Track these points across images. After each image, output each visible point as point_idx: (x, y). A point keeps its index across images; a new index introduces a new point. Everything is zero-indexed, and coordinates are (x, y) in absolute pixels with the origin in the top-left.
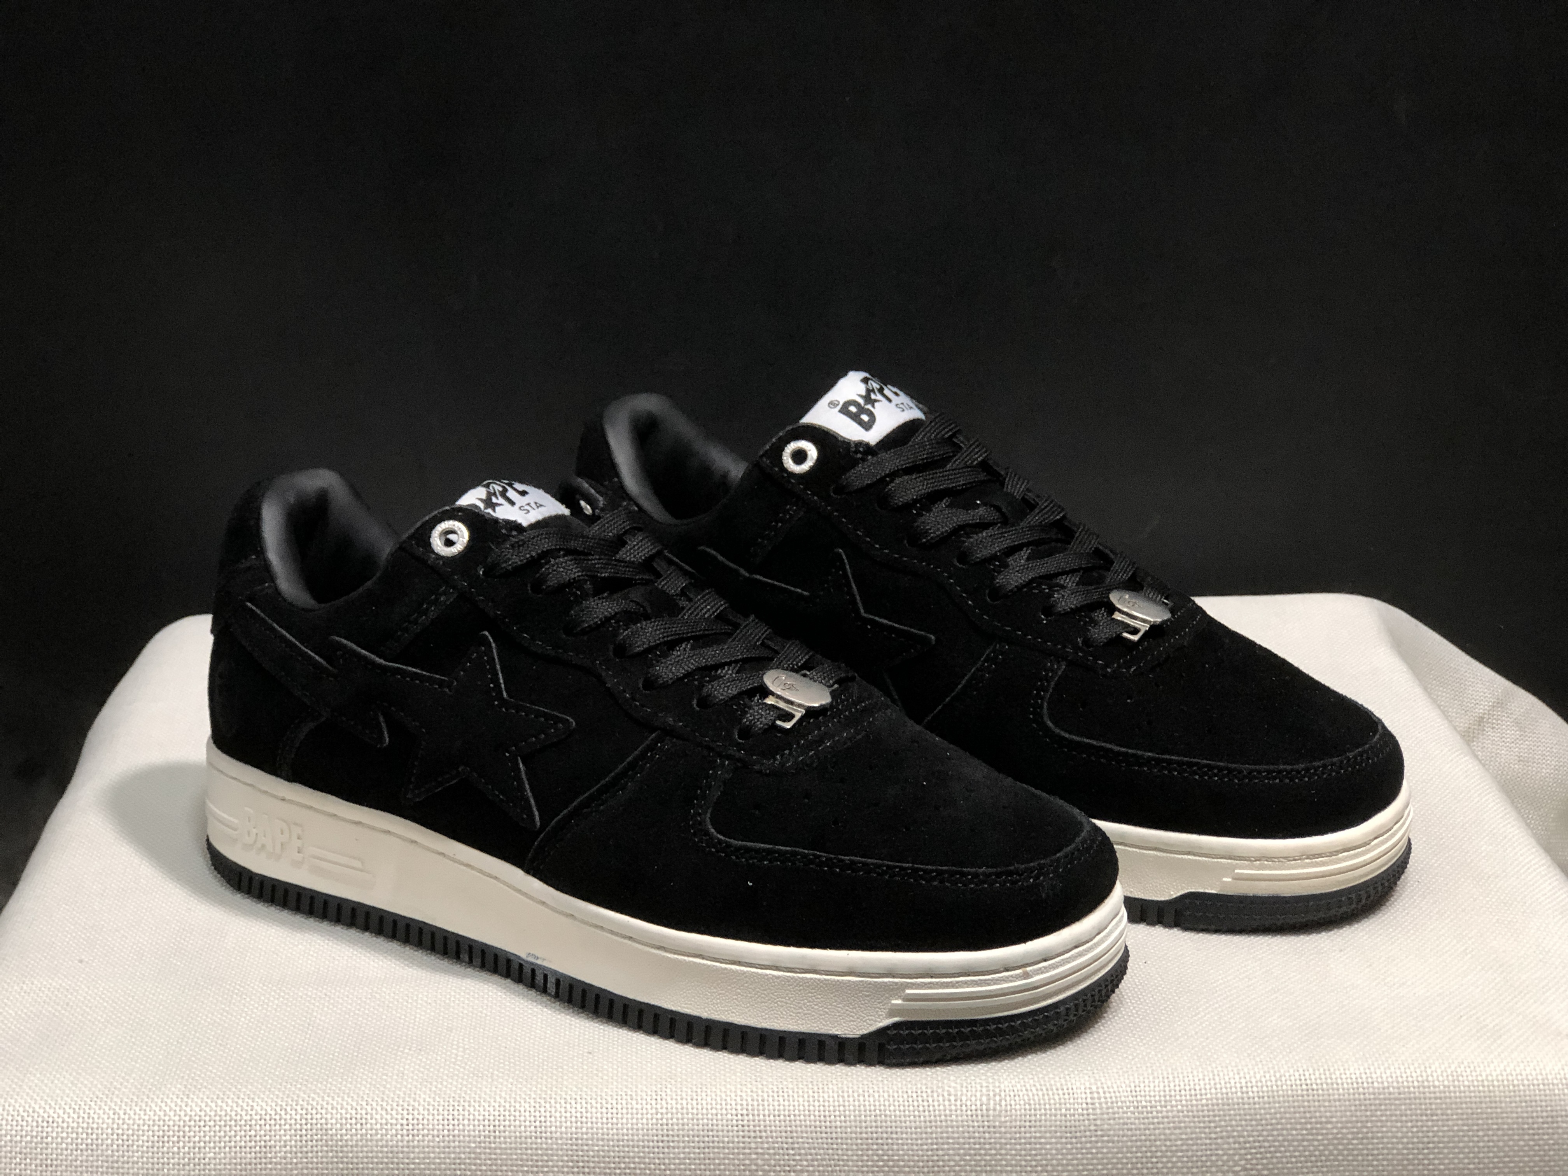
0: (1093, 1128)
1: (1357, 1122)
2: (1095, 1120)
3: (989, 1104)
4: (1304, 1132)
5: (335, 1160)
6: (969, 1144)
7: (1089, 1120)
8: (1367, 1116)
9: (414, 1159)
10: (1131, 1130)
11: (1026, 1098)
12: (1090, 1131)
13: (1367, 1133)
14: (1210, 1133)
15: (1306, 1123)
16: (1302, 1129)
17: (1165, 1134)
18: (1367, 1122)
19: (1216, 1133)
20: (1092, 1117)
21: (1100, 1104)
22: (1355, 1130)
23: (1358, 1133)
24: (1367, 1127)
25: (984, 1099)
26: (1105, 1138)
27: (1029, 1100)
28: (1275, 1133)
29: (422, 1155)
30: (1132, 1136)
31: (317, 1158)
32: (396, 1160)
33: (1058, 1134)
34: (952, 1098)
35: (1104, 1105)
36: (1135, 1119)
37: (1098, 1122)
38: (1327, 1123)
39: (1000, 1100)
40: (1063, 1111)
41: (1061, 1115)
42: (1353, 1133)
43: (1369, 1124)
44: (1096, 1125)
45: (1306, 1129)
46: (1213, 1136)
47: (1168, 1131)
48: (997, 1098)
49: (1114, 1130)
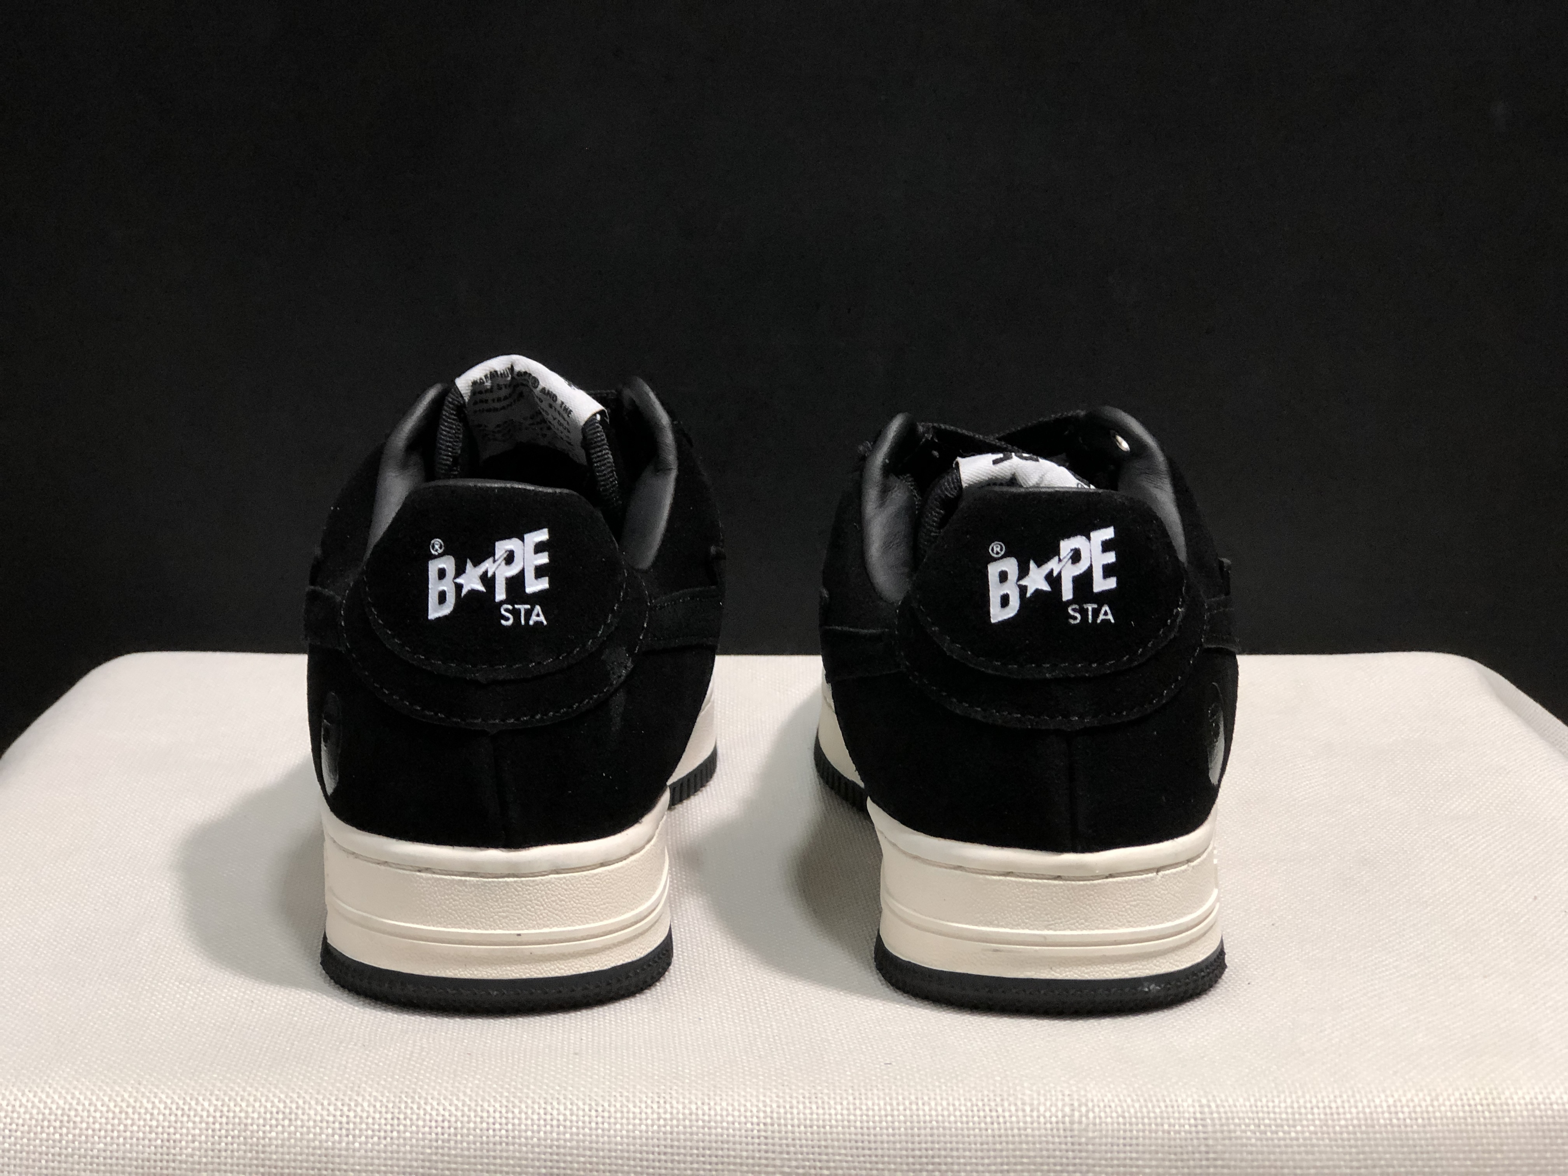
0: (1203, 1149)
1: (1533, 1151)
2: (1206, 1139)
3: (1073, 1115)
4: (1469, 1163)
5: (255, 1162)
6: (1048, 1164)
7: (1198, 1139)
8: (1545, 1145)
9: (353, 1164)
10: (1251, 1153)
11: (1119, 1110)
12: (1200, 1152)
13: (1547, 1165)
14: (1351, 1161)
15: (1470, 1152)
16: (1465, 1159)
17: (1294, 1160)
18: (1546, 1151)
19: (1358, 1160)
20: (1201, 1135)
21: (1212, 1119)
22: (1531, 1161)
23: (1535, 1165)
24: (1546, 1158)
25: (1067, 1110)
26: (1219, 1163)
27: (1124, 1112)
28: (1433, 1163)
29: (363, 1161)
30: (1253, 1161)
31: (232, 1158)
32: (330, 1166)
33: (1160, 1155)
34: (1028, 1109)
35: (1217, 1121)
36: (1257, 1139)
37: (1211, 1142)
38: (1496, 1152)
39: (1087, 1111)
40: (1166, 1127)
41: (1163, 1132)
42: (1528, 1165)
43: (1548, 1155)
44: (1207, 1145)
45: (1471, 1159)
46: (1355, 1164)
47: (1297, 1157)
48: (1084, 1109)
49: (1230, 1153)
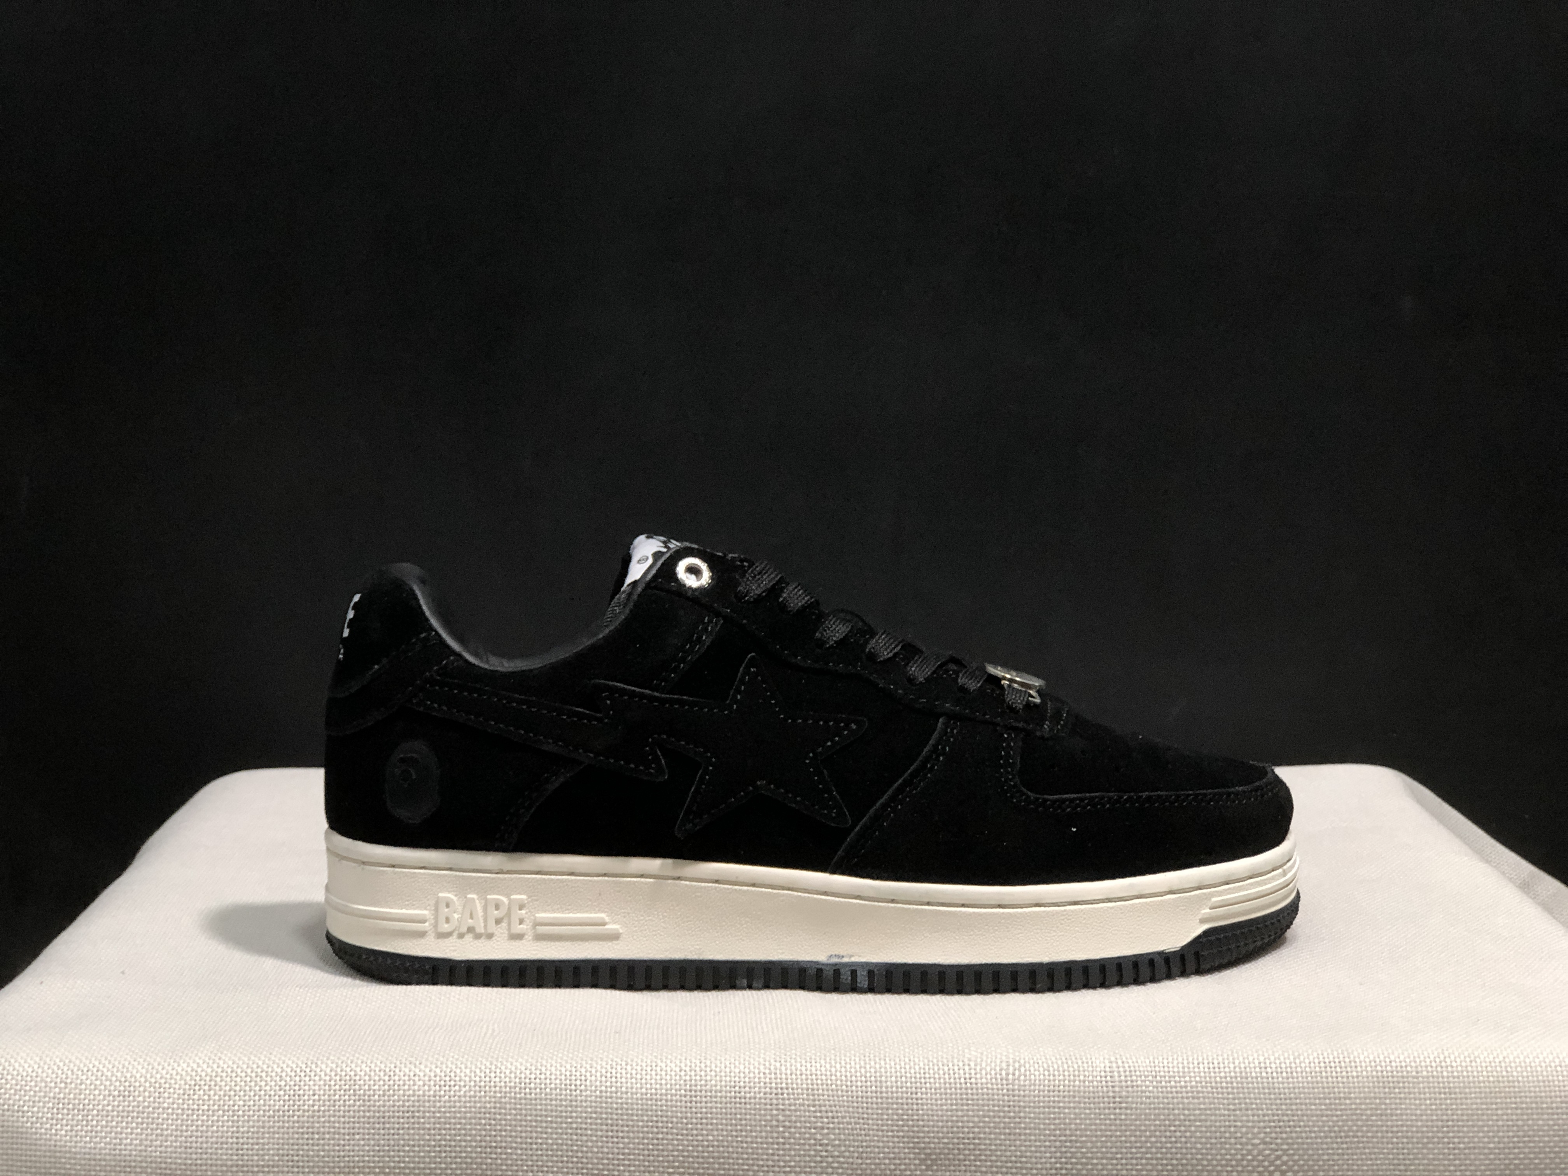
0: (1111, 1094)
1: (1375, 1098)
2: (1113, 1087)
3: (1008, 1069)
4: (1323, 1107)
5: (362, 1108)
6: (988, 1105)
7: (1107, 1087)
8: (1385, 1093)
9: (440, 1107)
10: (1149, 1097)
11: (1045, 1065)
12: (1108, 1097)
13: (1386, 1109)
14: (1228, 1105)
15: (1325, 1098)
16: (1321, 1104)
17: (1183, 1103)
18: (1386, 1098)
19: (1235, 1104)
20: (1110, 1084)
21: (1119, 1072)
22: (1373, 1106)
23: (1376, 1109)
24: (1385, 1104)
25: (1004, 1065)
26: (1124, 1105)
27: (1049, 1067)
28: (1294, 1107)
29: (448, 1104)
30: (1150, 1104)
31: (344, 1106)
32: (422, 1109)
33: (1077, 1099)
34: (972, 1064)
35: (1122, 1073)
36: (1154, 1087)
37: (1117, 1089)
38: (1345, 1098)
39: (1020, 1066)
40: (1082, 1078)
41: (1080, 1081)
42: (1371, 1109)
43: (1388, 1101)
44: (1114, 1092)
45: (1325, 1105)
46: (1231, 1107)
47: (1186, 1101)
48: (1017, 1065)
49: (1133, 1097)
